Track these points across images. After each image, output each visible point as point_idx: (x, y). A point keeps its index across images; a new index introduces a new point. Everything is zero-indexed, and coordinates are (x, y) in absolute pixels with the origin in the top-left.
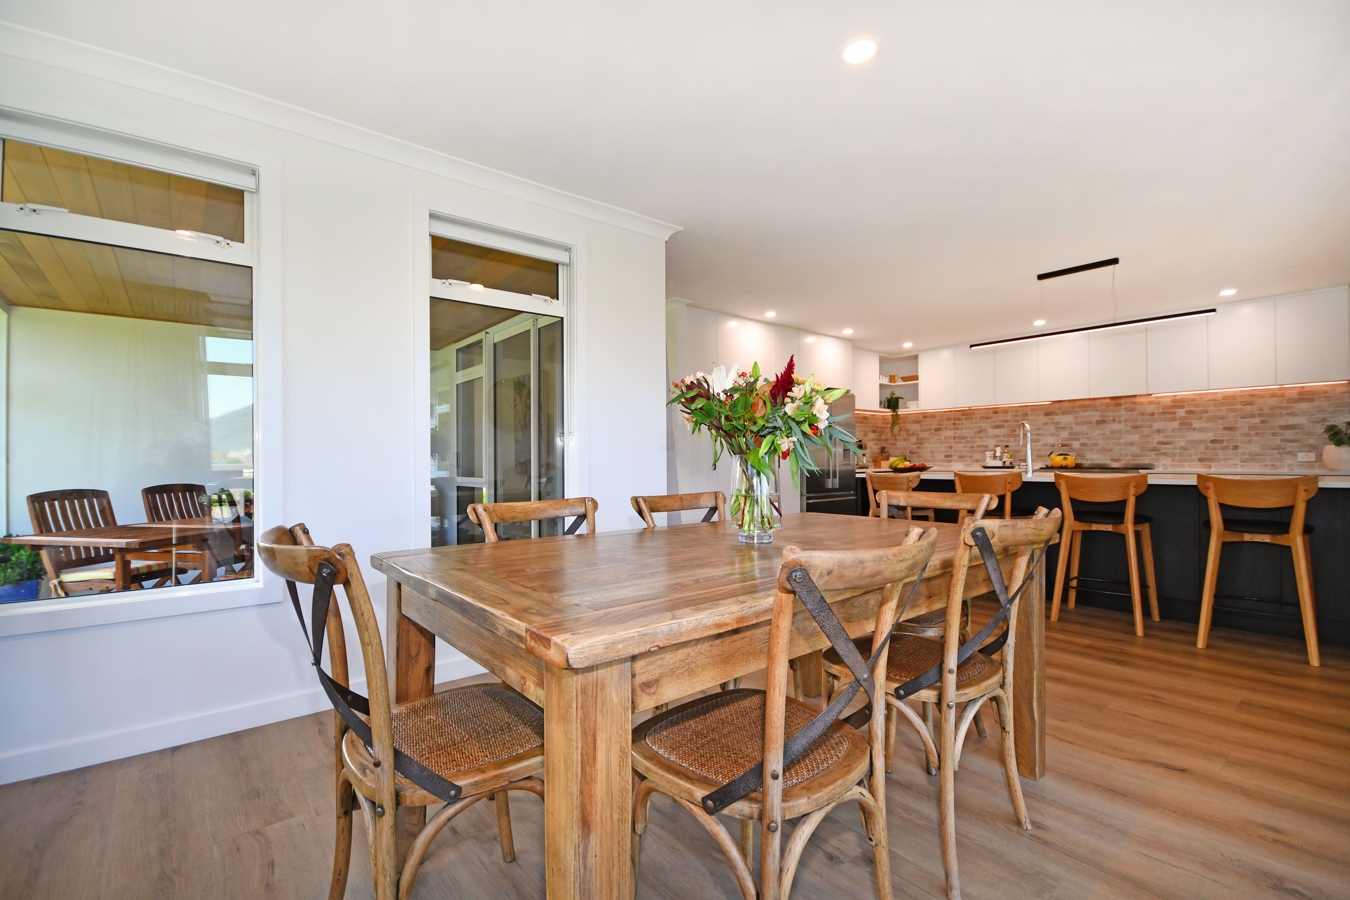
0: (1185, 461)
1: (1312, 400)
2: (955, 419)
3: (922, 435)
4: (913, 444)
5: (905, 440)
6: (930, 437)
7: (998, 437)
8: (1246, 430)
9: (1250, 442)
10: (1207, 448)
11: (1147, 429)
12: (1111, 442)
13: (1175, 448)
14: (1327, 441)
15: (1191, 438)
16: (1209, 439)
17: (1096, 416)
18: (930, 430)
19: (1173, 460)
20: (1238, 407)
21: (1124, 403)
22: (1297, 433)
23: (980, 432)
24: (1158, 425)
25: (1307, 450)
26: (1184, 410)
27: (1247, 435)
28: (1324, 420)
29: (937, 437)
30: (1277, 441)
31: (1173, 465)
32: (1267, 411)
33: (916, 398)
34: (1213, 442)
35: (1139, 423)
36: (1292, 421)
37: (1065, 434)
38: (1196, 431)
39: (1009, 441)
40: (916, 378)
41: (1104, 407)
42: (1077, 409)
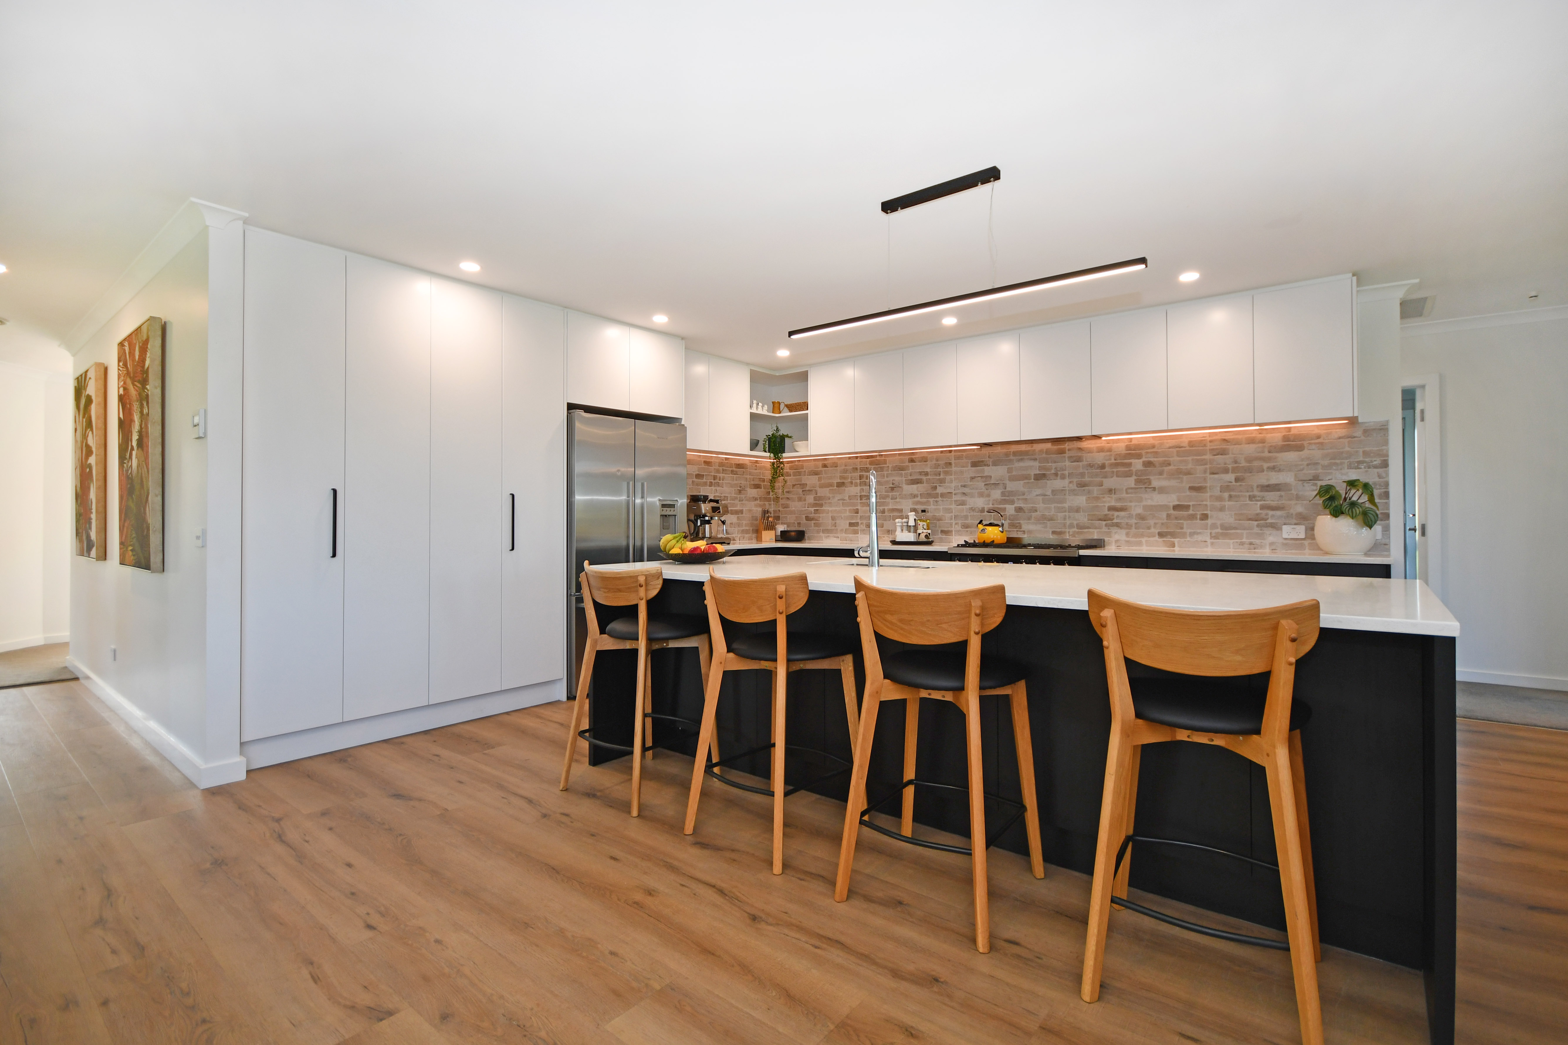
0: (1142, 535)
1: (1300, 448)
2: (862, 470)
3: (822, 492)
4: (810, 505)
5: (800, 499)
6: (831, 496)
7: (915, 496)
8: (1217, 492)
9: (1222, 509)
10: (1168, 516)
11: (1095, 488)
12: (1053, 506)
13: (1130, 517)
14: (1321, 508)
15: (1149, 503)
16: (1171, 504)
17: (1033, 467)
18: (831, 485)
19: (1127, 535)
20: (1208, 457)
21: (1069, 450)
22: (1281, 496)
23: (892, 489)
24: (1109, 483)
25: (1295, 521)
26: (1141, 461)
27: (1220, 499)
28: (1316, 478)
29: (838, 497)
30: (1255, 508)
31: (1127, 542)
32: (1243, 464)
33: (805, 437)
34: (1176, 507)
35: (1087, 479)
36: (1275, 478)
37: (996, 494)
38: (1156, 492)
39: (928, 503)
40: (805, 406)
41: (1044, 455)
42: (1012, 457)
